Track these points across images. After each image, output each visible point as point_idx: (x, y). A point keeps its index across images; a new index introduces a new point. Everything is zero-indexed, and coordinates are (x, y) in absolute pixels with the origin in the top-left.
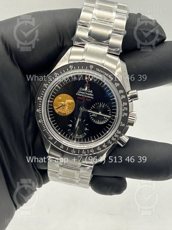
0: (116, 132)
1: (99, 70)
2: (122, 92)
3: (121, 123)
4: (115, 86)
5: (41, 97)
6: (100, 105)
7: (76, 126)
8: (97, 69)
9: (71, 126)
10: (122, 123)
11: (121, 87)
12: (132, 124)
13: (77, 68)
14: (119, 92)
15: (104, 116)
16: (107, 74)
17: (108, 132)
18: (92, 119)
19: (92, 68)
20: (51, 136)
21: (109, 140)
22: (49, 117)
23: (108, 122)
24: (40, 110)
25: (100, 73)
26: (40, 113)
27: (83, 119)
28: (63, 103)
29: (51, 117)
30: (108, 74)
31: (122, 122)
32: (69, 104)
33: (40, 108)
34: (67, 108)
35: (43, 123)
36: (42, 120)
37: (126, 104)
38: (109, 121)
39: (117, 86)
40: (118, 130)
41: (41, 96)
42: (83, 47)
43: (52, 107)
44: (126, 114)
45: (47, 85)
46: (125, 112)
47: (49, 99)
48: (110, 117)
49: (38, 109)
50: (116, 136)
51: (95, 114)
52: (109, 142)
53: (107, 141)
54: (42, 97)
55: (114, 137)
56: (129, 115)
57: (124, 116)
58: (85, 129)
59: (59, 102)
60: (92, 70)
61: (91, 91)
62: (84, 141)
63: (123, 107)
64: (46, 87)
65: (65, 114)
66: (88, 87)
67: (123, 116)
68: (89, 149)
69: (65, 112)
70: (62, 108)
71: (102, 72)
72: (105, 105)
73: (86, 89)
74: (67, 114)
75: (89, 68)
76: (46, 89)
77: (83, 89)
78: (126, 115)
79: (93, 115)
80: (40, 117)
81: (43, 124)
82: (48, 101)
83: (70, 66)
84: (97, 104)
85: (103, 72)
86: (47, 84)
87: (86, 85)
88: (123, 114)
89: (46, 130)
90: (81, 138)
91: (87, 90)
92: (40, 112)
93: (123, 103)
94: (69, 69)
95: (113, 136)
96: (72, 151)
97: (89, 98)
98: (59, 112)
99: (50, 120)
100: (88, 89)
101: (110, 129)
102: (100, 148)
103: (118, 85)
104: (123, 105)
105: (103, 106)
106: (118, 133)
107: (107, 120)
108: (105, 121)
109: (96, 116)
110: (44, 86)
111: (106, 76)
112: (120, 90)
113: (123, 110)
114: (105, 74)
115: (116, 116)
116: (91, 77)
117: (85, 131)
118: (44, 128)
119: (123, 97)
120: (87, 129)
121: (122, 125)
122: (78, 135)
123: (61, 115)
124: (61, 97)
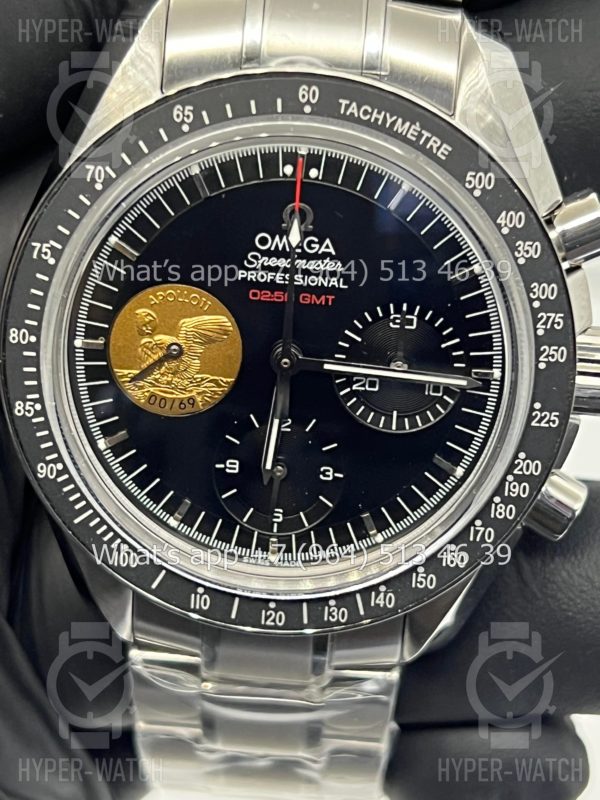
0: (513, 466)
1: (359, 107)
2: (516, 220)
3: (532, 409)
4: (471, 191)
5: (28, 327)
6: (394, 321)
7: (269, 466)
8: (344, 102)
9: (233, 466)
10: (541, 410)
11: (506, 195)
13: (219, 118)
14: (499, 227)
15: (421, 386)
16: (413, 123)
17: (460, 472)
18: (355, 407)
19: (313, 101)
21: (478, 523)
22: (97, 433)
23: (455, 415)
24: (36, 401)
25: (367, 124)
26: (35, 420)
27: (299, 421)
28: (167, 339)
29: (107, 431)
30: (417, 127)
31: (537, 405)
32: (207, 341)
33: (32, 390)
34: (196, 364)
35: (66, 476)
36: (54, 461)
37: (548, 291)
38: (457, 407)
39: (484, 190)
40: (522, 455)
41: (27, 322)
43: (106, 372)
44: (559, 354)
45: (52, 248)
46: (552, 337)
47: (81, 329)
49: (25, 401)
50: (517, 490)
51: (366, 376)
52: (476, 532)
53: (467, 529)
54: (35, 323)
56: (580, 354)
57: (548, 363)
58: (324, 473)
59: (145, 340)
60: (312, 112)
61: (328, 241)
62: (324, 543)
63: (535, 312)
64: (52, 261)
65: (192, 401)
66: (302, 221)
67: (542, 366)
68: (366, 593)
69: (187, 395)
70: (163, 370)
71: (378, 116)
72: (421, 316)
73: (295, 237)
74: (201, 404)
75: (294, 108)
76: (50, 271)
77: (277, 238)
78: (557, 356)
79: (355, 387)
80: (43, 446)
81: (66, 483)
82: (78, 343)
83: (175, 113)
84: (374, 314)
85: (381, 117)
86: (52, 243)
87: (293, 212)
88: (538, 354)
89: (91, 518)
90: (308, 532)
91: (302, 241)
92: (37, 414)
93: (529, 290)
94: (176, 133)
95: (499, 490)
96: (267, 618)
97: (320, 290)
98: (153, 395)
99: (109, 455)
100: (304, 234)
101: (470, 454)
102: (427, 572)
103: (485, 181)
104: (531, 301)
105: (410, 322)
106: (521, 469)
107: (445, 404)
108: (436, 413)
109: (376, 389)
110: (35, 256)
111: (403, 139)
112: (504, 213)
113: (536, 329)
114: (401, 127)
115: (497, 373)
116: (313, 160)
117: (327, 488)
118: (77, 507)
119: (527, 252)
120: (337, 475)
121: (539, 421)
122: (284, 514)
123: (166, 412)
124: (151, 307)
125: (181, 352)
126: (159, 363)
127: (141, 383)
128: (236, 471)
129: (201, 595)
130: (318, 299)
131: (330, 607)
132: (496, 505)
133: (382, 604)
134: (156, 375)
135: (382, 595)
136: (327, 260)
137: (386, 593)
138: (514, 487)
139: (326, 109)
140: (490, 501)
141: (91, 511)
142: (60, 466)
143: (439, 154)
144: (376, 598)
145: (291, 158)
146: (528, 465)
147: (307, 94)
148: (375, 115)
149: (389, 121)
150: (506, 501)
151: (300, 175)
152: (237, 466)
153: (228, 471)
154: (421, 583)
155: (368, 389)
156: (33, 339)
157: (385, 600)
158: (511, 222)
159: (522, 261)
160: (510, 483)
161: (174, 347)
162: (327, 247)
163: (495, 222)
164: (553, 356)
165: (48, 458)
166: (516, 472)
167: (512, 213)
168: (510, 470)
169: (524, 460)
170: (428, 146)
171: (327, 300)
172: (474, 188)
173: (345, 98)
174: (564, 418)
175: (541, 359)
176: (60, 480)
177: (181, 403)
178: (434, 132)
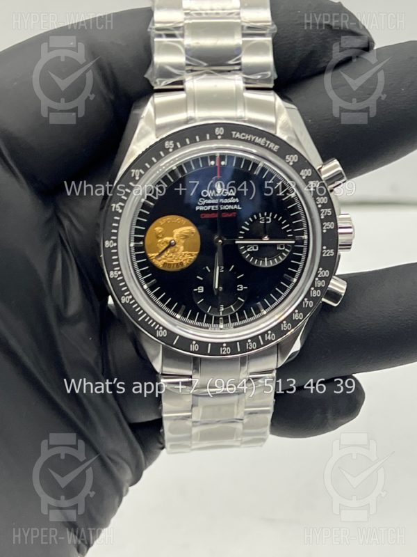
0: (317, 274)
1: (240, 134)
2: (308, 173)
3: (322, 249)
4: (288, 163)
5: (113, 240)
6: (261, 220)
7: (216, 287)
8: (234, 133)
9: (201, 289)
10: (326, 249)
11: (302, 163)
12: (348, 246)
13: (184, 144)
14: (301, 176)
15: (276, 245)
16: (263, 138)
17: (295, 280)
18: (249, 258)
19: (222, 134)
20: (161, 328)
21: (306, 299)
22: (143, 282)
23: (291, 257)
24: (118, 270)
25: (244, 140)
26: (119, 279)
27: (227, 267)
28: (168, 239)
29: (147, 281)
33: (116, 266)
34: (182, 248)
35: (133, 301)
36: (128, 295)
37: (324, 200)
38: (291, 252)
39: (294, 162)
40: (321, 269)
41: (112, 238)
42: (182, 90)
43: (145, 256)
44: (331, 225)
45: (120, 206)
46: (328, 219)
47: (133, 239)
48: (293, 242)
49: (114, 271)
50: (320, 284)
51: (253, 244)
52: (305, 304)
53: (301, 303)
54: (115, 238)
56: (340, 225)
57: (327, 229)
58: (239, 288)
59: (160, 240)
60: (222, 138)
62: (242, 318)
63: (319, 210)
65: (181, 263)
67: (324, 231)
68: (263, 335)
69: (179, 261)
70: (168, 252)
71: (247, 137)
72: (272, 217)
74: (185, 264)
75: (214, 137)
76: (120, 215)
79: (248, 250)
80: (123, 289)
81: (134, 304)
82: (132, 245)
83: (166, 144)
84: (253, 218)
85: (249, 137)
86: (120, 203)
88: (322, 226)
89: (145, 317)
90: (235, 313)
92: (119, 276)
93: (316, 201)
94: (167, 152)
95: (313, 285)
96: (223, 351)
97: (230, 211)
98: (165, 263)
99: (148, 291)
101: (298, 272)
102: (287, 323)
103: (294, 158)
104: (317, 205)
105: (268, 220)
106: (321, 275)
107: (286, 252)
108: (283, 256)
109: (257, 250)
110: (113, 210)
111: (259, 145)
112: (303, 170)
113: (320, 216)
114: (258, 140)
115: (306, 237)
116: (222, 157)
117: (241, 294)
118: (139, 313)
120: (244, 288)
121: (326, 254)
122: (224, 307)
123: (171, 269)
124: (161, 226)
125: (175, 244)
126: (166, 249)
127: (159, 259)
128: (202, 291)
129: (195, 344)
130: (230, 214)
131: (248, 343)
132: (312, 291)
134: (166, 254)
137: (271, 334)
139: (227, 136)
140: (310, 290)
141: (145, 314)
142: (131, 297)
143: (274, 149)
144: (267, 336)
145: (213, 157)
146: (323, 273)
147: (219, 131)
149: (253, 138)
150: (316, 289)
151: (217, 165)
152: (203, 289)
153: (199, 292)
154: (285, 328)
155: (254, 250)
156: (115, 244)
157: (271, 337)
160: (317, 281)
161: (173, 242)
163: (299, 174)
164: (328, 226)
165: (126, 294)
166: (319, 276)
168: (316, 276)
169: (321, 271)
170: (269, 147)
171: (233, 215)
172: (290, 162)
173: (234, 131)
174: (336, 252)
175: (324, 228)
176: (131, 303)
177: (177, 265)
178: (271, 141)
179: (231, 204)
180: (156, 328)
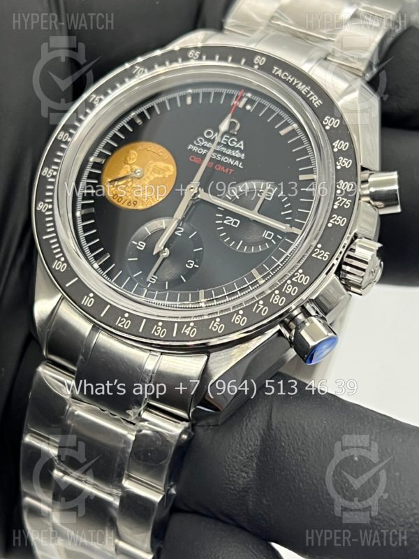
0: (293, 276)
1: (283, 72)
2: (343, 146)
3: (316, 247)
4: (324, 126)
5: (69, 133)
8: (276, 68)
9: (141, 246)
10: (320, 249)
11: (342, 132)
14: (333, 147)
16: (307, 86)
17: (263, 282)
18: (222, 231)
19: (261, 64)
20: (63, 259)
21: (261, 302)
22: (79, 206)
24: (55, 170)
25: (284, 81)
26: (49, 180)
29: (85, 207)
30: (309, 88)
31: (319, 246)
33: (56, 164)
35: (51, 213)
36: (49, 203)
39: (332, 127)
40: (301, 271)
43: (98, 177)
44: (341, 221)
46: (341, 211)
47: (96, 153)
49: (50, 169)
50: (290, 290)
52: (258, 307)
53: (253, 304)
54: (73, 132)
55: (281, 294)
58: (189, 264)
60: (258, 69)
61: (242, 142)
63: (336, 196)
65: (135, 203)
67: (330, 225)
68: (182, 323)
71: (290, 79)
75: (250, 64)
77: (216, 134)
78: (340, 222)
79: (225, 222)
80: (47, 194)
81: (49, 216)
82: (92, 159)
83: (190, 53)
85: (292, 80)
86: (102, 96)
88: (330, 218)
89: (53, 238)
90: (166, 292)
91: (228, 138)
92: (52, 177)
95: (280, 288)
96: (120, 322)
97: (228, 165)
99: (79, 217)
101: (272, 273)
102: (220, 322)
103: (334, 122)
106: (297, 279)
107: (270, 244)
108: (264, 247)
109: (237, 226)
110: (90, 101)
111: (299, 92)
112: (338, 141)
113: (334, 204)
114: (301, 86)
117: (187, 272)
118: (49, 230)
119: (344, 164)
120: (195, 266)
121: (317, 255)
122: (157, 280)
123: (120, 205)
124: (137, 151)
128: (142, 249)
129: (91, 298)
130: (225, 169)
131: (158, 326)
132: (276, 295)
133: (188, 333)
135: (190, 328)
136: (237, 152)
137: (193, 327)
138: (290, 288)
139: (266, 68)
140: (273, 292)
141: (54, 235)
142: (50, 206)
143: (315, 104)
144: (186, 329)
146: (302, 277)
147: (259, 61)
148: (289, 78)
149: (295, 82)
152: (144, 247)
153: (138, 247)
154: (215, 328)
155: (232, 224)
156: (69, 140)
157: (190, 331)
158: (340, 146)
159: (339, 167)
160: (288, 285)
162: (240, 145)
163: (331, 144)
164: (338, 221)
165: (47, 201)
166: (294, 279)
167: (342, 142)
168: (291, 278)
169: (300, 274)
170: (311, 99)
171: (229, 171)
172: (327, 125)
173: (276, 66)
174: (331, 257)
175: (331, 221)
176: (47, 213)
177: (130, 202)
178: (316, 93)
179: (234, 158)
180: (57, 256)
